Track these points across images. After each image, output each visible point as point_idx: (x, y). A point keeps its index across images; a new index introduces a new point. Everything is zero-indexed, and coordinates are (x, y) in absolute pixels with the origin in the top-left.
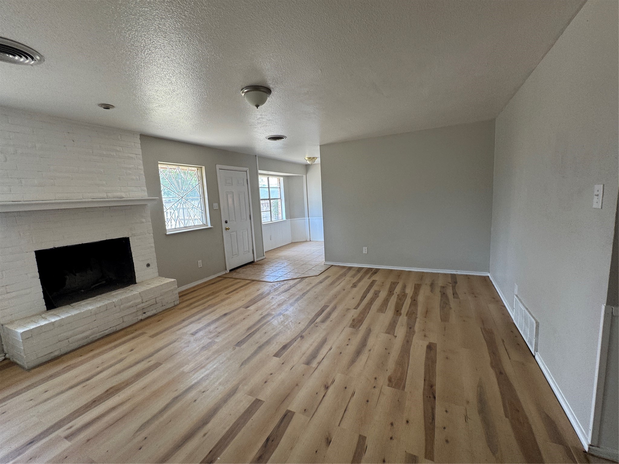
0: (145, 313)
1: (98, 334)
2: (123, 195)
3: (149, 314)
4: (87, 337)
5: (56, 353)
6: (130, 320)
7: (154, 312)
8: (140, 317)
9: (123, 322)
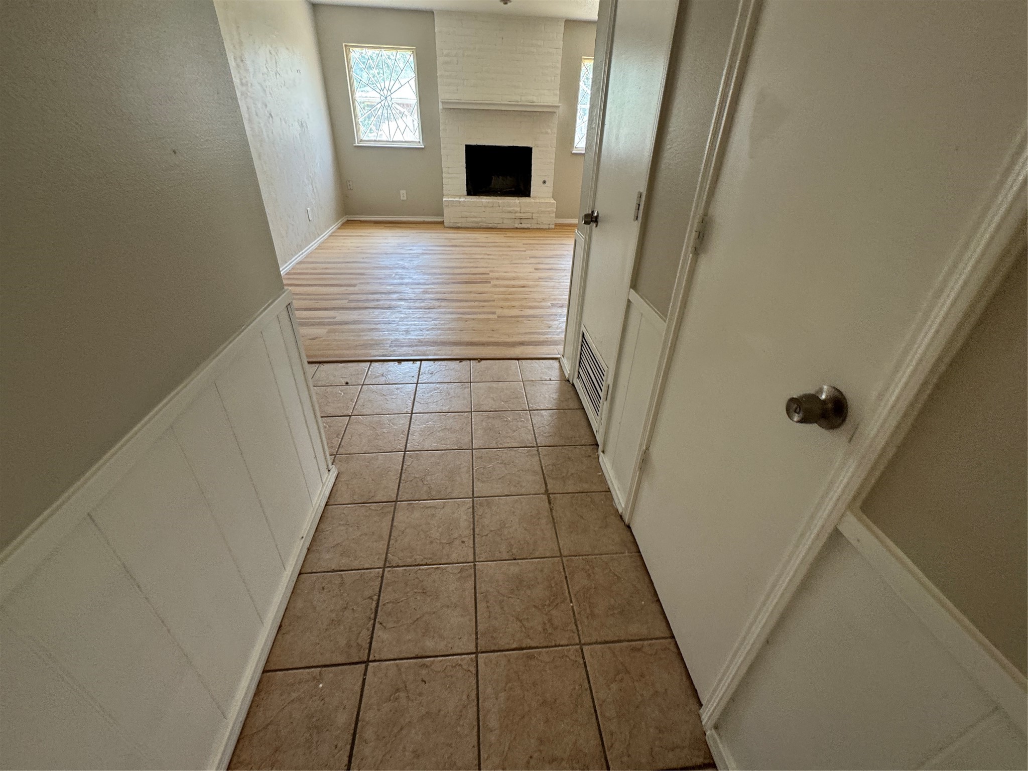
0: (521, 223)
1: (485, 224)
2: (535, 99)
3: (524, 226)
4: (477, 223)
5: (459, 225)
6: (508, 224)
7: (529, 226)
8: (516, 225)
9: (503, 223)
